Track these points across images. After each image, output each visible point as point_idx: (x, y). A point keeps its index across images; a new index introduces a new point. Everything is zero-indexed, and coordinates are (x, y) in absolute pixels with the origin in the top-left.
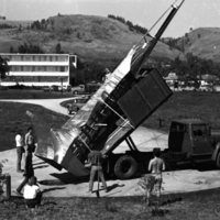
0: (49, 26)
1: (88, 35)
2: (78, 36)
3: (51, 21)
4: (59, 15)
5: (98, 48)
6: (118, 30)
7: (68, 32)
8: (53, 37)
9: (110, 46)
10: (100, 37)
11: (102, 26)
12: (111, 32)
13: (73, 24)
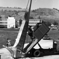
0: (37, 11)
1: (47, 14)
2: (45, 14)
3: (38, 10)
4: (40, 8)
5: (50, 17)
6: (56, 12)
7: (42, 13)
8: (38, 14)
9: (54, 17)
10: (51, 14)
11: (51, 11)
12: (54, 13)
13: (44, 11)
